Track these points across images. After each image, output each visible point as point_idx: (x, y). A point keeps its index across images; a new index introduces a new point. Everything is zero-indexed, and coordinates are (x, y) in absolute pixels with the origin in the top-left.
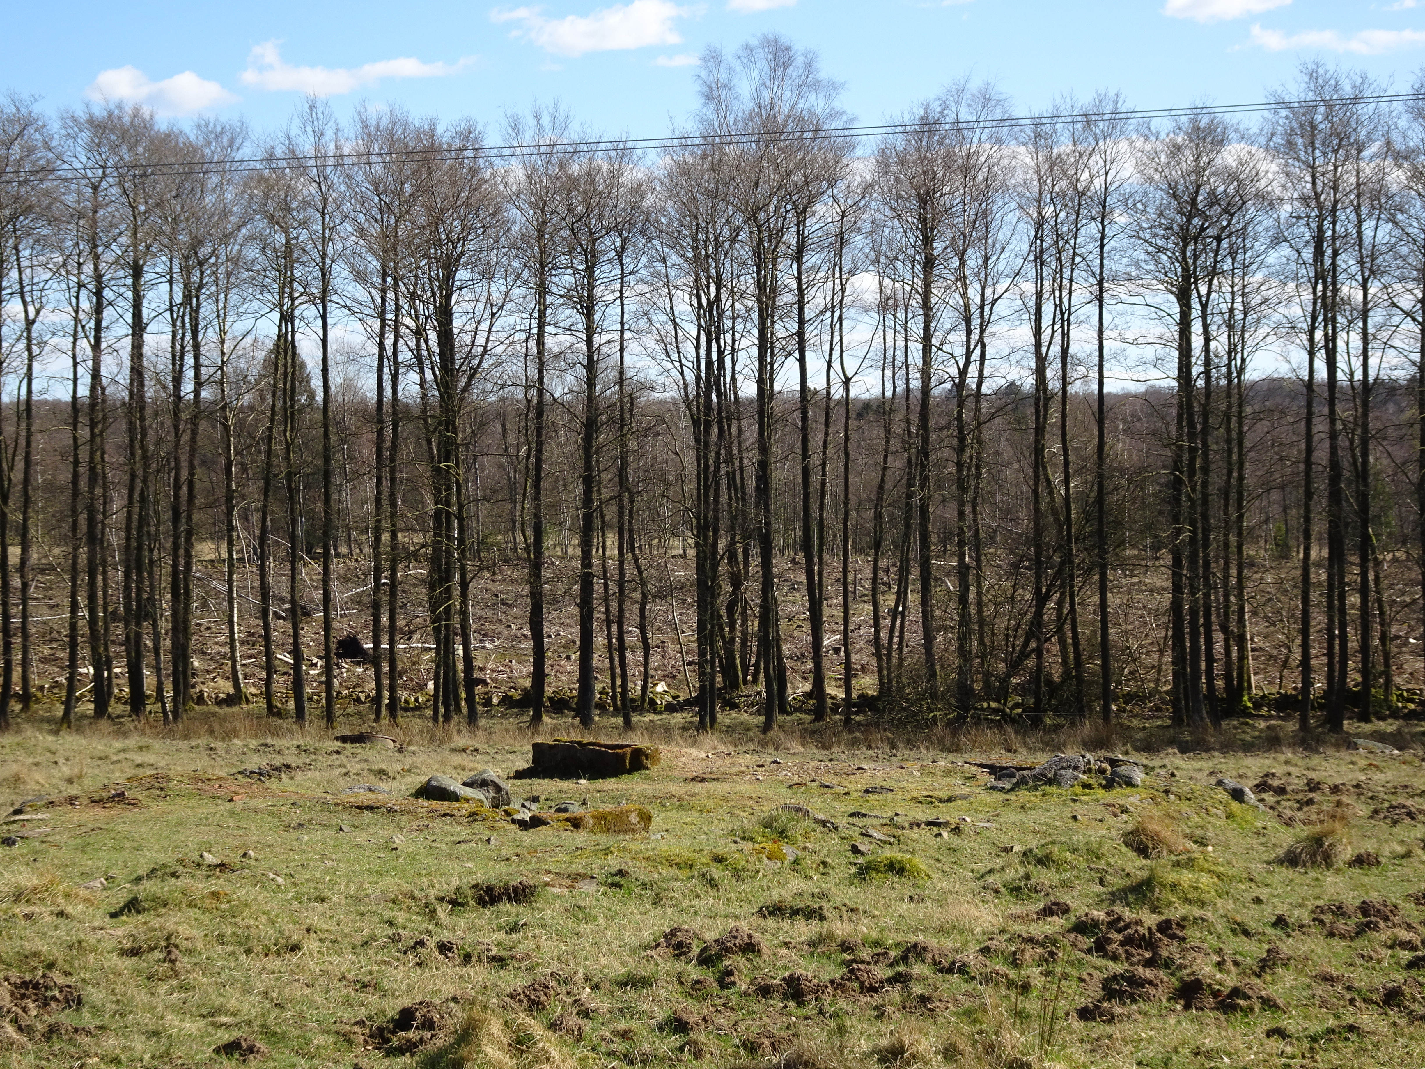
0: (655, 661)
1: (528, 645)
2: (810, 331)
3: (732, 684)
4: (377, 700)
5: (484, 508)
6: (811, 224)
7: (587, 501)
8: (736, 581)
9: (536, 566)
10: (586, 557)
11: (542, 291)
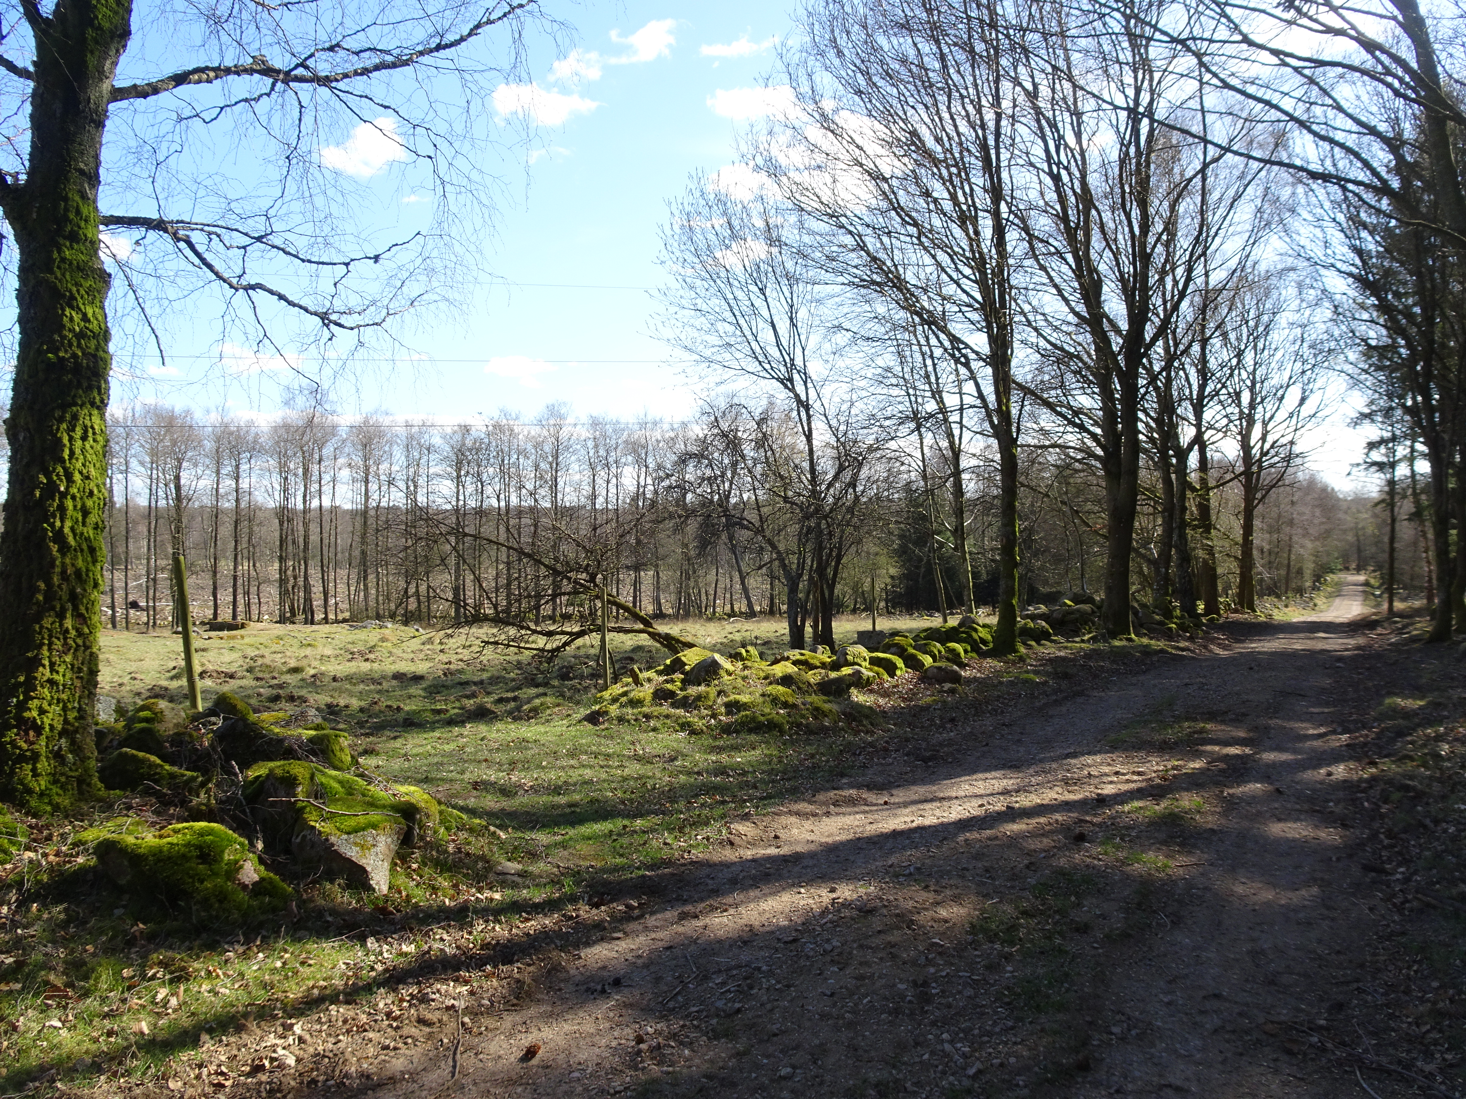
0: (264, 608)
1: (211, 603)
2: (323, 489)
3: (293, 614)
4: (147, 624)
5: (193, 551)
6: (325, 452)
7: (236, 548)
8: (295, 578)
9: (215, 573)
10: (235, 568)
11: (218, 473)
